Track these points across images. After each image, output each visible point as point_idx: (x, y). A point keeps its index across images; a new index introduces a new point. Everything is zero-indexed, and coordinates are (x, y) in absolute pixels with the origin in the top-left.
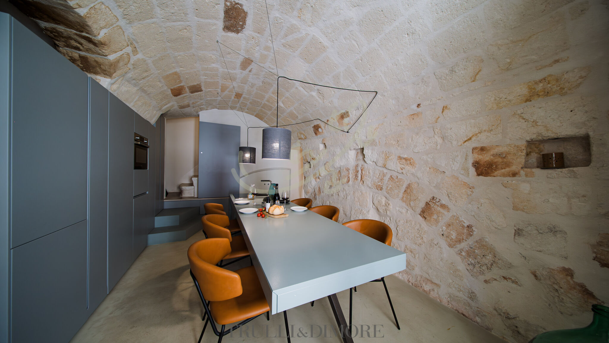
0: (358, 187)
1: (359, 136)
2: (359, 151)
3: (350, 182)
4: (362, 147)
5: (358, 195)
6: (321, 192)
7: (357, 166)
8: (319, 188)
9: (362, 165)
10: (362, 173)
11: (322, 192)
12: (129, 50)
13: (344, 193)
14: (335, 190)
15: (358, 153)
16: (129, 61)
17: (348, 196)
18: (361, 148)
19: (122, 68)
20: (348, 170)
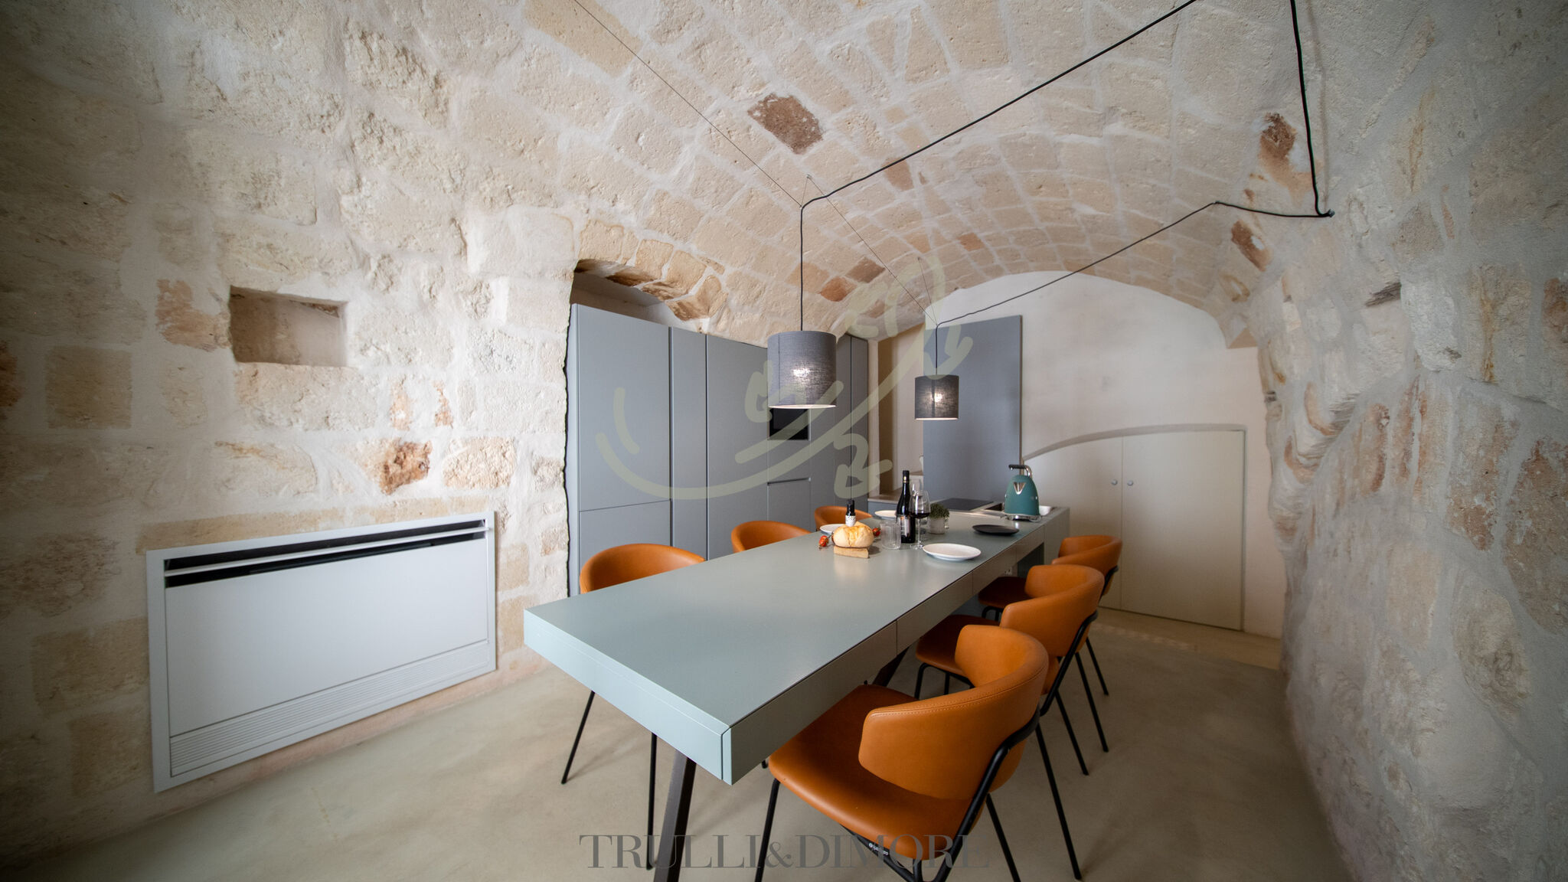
3: (1382, 489)
5: (1401, 567)
7: (1411, 390)
9: (1424, 386)
12: (710, 271)
16: (720, 285)
19: (715, 298)
20: (1378, 421)
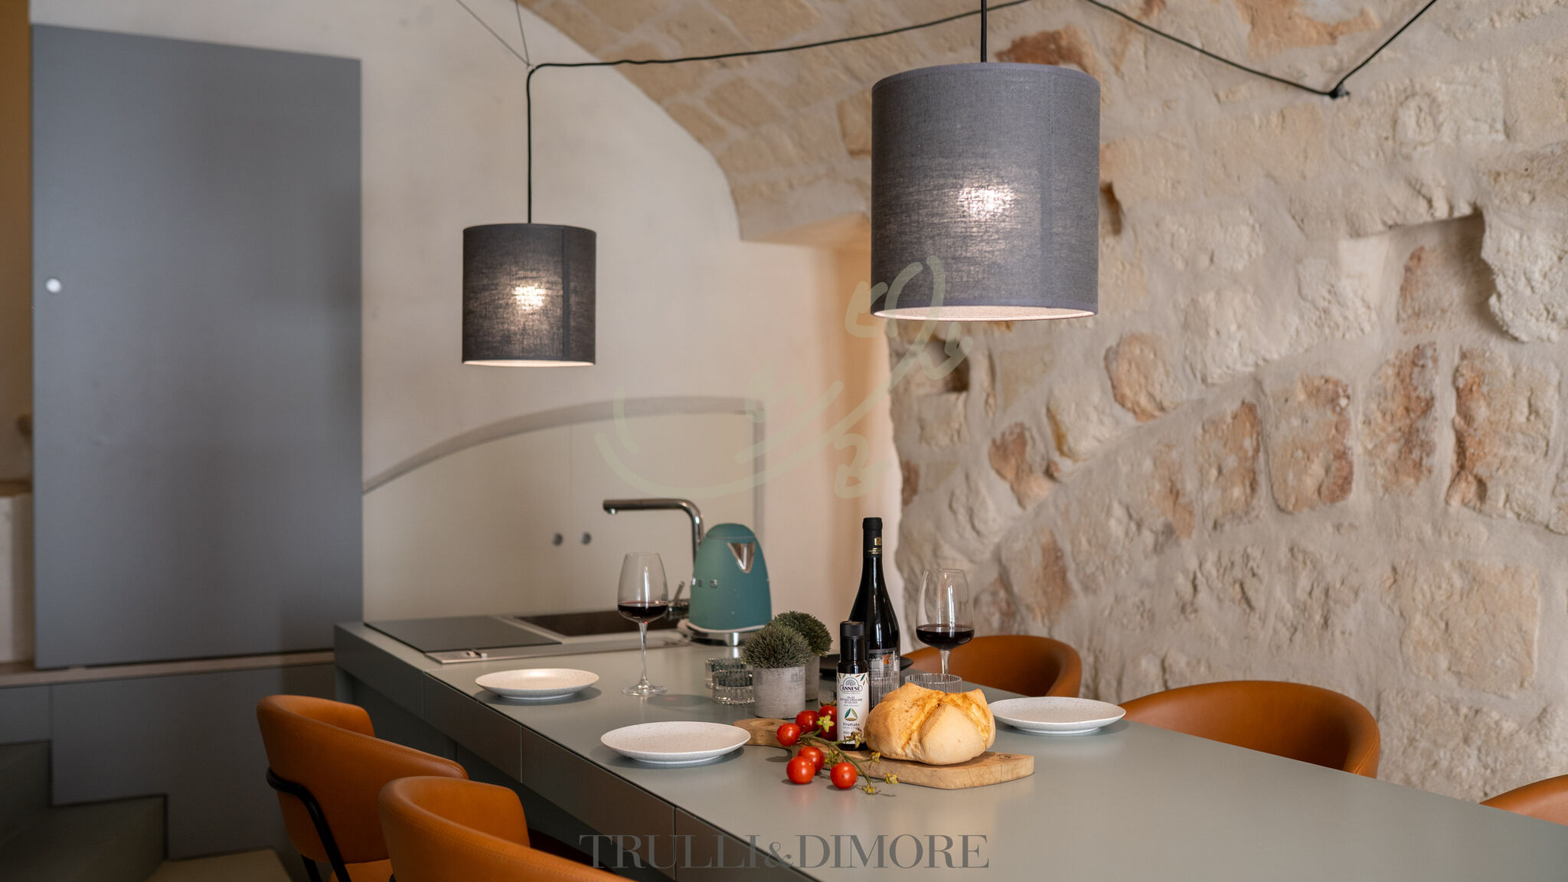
0: (1428, 530)
1: (1438, 128)
2: (1431, 241)
3: (1352, 497)
4: (1464, 210)
5: (1441, 595)
6: (1076, 585)
7: (1417, 359)
8: (1054, 556)
9: (1464, 356)
10: (1465, 413)
11: (1086, 588)
13: (1304, 582)
14: (1209, 566)
15: (1417, 257)
17: (1338, 608)
18: (1457, 214)
20: (1333, 401)
